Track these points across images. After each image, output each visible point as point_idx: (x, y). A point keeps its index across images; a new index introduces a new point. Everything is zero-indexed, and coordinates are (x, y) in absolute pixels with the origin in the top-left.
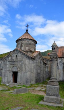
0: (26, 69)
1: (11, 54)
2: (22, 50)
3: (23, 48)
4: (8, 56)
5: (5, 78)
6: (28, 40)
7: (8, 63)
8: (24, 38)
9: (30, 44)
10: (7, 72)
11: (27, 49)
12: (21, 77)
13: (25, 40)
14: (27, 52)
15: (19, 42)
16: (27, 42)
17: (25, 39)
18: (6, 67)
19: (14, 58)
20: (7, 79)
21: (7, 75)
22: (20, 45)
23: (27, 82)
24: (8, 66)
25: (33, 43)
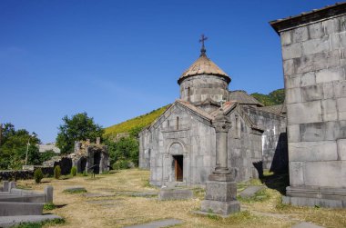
0: (199, 148)
1: (166, 116)
2: (192, 103)
3: (193, 98)
4: (160, 120)
5: (156, 171)
6: (205, 76)
7: (161, 136)
8: (194, 73)
9: (210, 86)
10: (161, 157)
11: (204, 98)
12: (191, 168)
13: (196, 77)
14: (203, 105)
15: (185, 84)
16: (202, 82)
17: (197, 74)
18: (158, 145)
19: (173, 124)
20: (161, 173)
21: (160, 165)
22: (186, 92)
23: (203, 179)
24: (161, 144)
25: (219, 81)
